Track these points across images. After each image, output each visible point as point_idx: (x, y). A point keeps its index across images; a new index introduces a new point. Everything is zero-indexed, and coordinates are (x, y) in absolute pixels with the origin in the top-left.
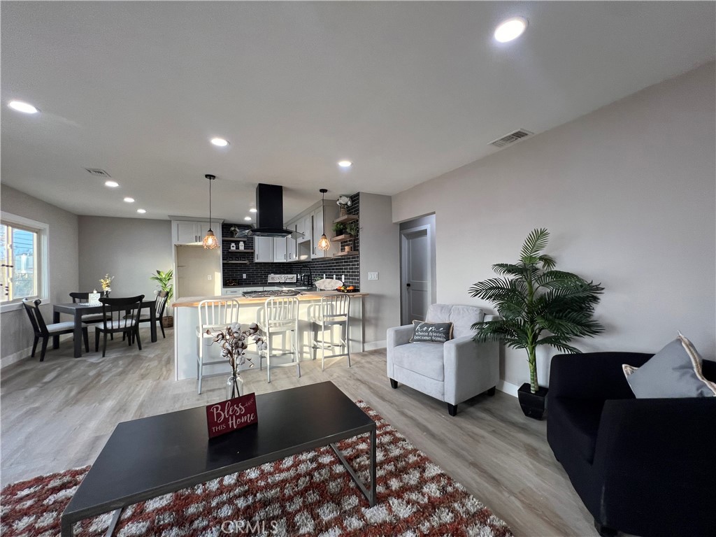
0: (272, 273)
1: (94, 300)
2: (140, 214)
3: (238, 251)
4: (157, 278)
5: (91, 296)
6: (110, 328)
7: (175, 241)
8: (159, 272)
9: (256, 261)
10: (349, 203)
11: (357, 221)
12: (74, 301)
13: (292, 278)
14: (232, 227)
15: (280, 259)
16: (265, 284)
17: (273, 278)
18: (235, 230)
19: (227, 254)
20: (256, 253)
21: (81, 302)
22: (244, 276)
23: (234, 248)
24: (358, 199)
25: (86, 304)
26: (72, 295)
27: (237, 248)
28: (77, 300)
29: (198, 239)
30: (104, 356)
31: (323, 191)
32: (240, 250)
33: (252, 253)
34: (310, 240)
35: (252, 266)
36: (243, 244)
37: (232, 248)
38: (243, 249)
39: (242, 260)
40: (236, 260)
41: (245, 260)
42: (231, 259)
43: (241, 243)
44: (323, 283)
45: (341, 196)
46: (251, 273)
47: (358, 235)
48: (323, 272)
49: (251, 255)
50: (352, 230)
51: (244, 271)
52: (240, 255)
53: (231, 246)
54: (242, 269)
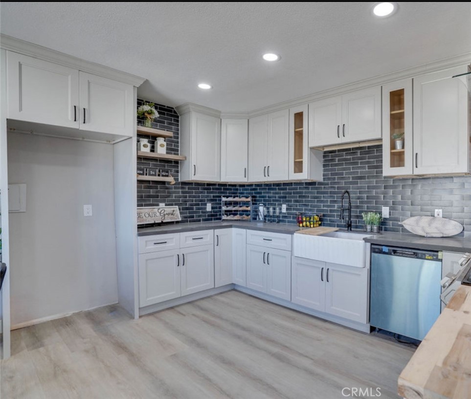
3: (153, 155)
9: (192, 177)
14: (146, 104)
20: (193, 161)
23: (148, 150)
27: (153, 150)
29: (80, 114)
32: (159, 154)
33: (177, 162)
34: (381, 140)
35: (175, 188)
36: (165, 143)
37: (143, 149)
38: (165, 153)
39: (163, 176)
40: (150, 175)
41: (167, 176)
42: (142, 172)
43: (160, 141)
44: (417, 223)
46: (173, 201)
48: (377, 203)
49: (173, 167)
51: (161, 196)
52: (155, 165)
53: (142, 143)
54: (157, 192)
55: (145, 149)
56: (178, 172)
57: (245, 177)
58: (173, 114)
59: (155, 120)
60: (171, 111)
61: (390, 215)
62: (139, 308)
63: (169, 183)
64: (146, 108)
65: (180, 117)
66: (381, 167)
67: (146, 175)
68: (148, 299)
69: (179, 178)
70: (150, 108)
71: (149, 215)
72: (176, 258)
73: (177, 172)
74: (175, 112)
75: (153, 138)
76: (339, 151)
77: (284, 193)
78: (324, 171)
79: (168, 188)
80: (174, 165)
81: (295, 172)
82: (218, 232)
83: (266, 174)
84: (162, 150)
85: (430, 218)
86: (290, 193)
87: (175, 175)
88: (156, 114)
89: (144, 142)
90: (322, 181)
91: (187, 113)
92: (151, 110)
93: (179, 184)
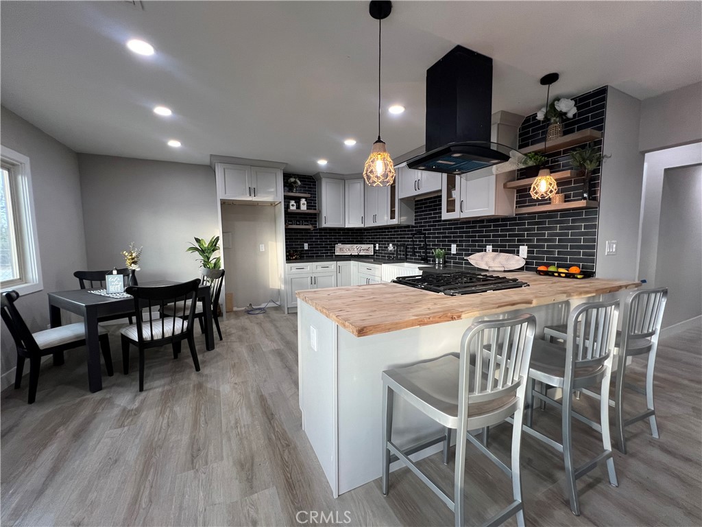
0: (340, 242)
1: (115, 287)
2: (171, 150)
3: (298, 211)
4: (196, 249)
5: (109, 278)
6: (149, 339)
7: (221, 195)
8: (198, 240)
9: (324, 225)
10: (574, 111)
11: (599, 142)
12: (83, 286)
13: (367, 249)
14: (291, 177)
15: (353, 222)
16: (333, 257)
17: (342, 249)
18: (295, 182)
19: (290, 217)
20: (324, 214)
21: (92, 288)
22: (306, 246)
23: (294, 208)
24: (604, 99)
25: (103, 293)
26: (77, 274)
27: (298, 207)
28: (86, 283)
29: (253, 191)
30: (141, 389)
31: (550, 79)
32: (302, 211)
33: (315, 214)
34: (441, 191)
35: (315, 233)
36: (306, 202)
37: (292, 208)
38: (305, 209)
39: (305, 225)
40: (297, 224)
41: (308, 225)
42: (291, 223)
43: (303, 201)
44: (482, 259)
45: (558, 99)
46: (314, 242)
47: (597, 171)
48: (449, 241)
49: (313, 218)
50: (588, 161)
51: (305, 239)
52: (301, 218)
53: (291, 204)
54: (303, 236)
55: (293, 208)
57: (362, 223)
59: (300, 187)
60: (310, 178)
61: (457, 251)
62: (288, 308)
63: (310, 229)
64: (292, 180)
65: (317, 182)
66: (441, 213)
67: (294, 225)
69: (317, 225)
71: (349, 250)
72: (309, 279)
73: (316, 221)
74: (313, 179)
75: (298, 200)
76: (425, 199)
77: (391, 235)
78: (416, 216)
79: (309, 233)
80: (313, 217)
81: (391, 219)
82: (340, 263)
83: (375, 221)
84: (304, 207)
85: (484, 253)
86: (394, 235)
87: (314, 224)
88: (299, 183)
89: (293, 202)
90: (414, 224)
91: (320, 179)
92: (295, 181)
93: (317, 230)
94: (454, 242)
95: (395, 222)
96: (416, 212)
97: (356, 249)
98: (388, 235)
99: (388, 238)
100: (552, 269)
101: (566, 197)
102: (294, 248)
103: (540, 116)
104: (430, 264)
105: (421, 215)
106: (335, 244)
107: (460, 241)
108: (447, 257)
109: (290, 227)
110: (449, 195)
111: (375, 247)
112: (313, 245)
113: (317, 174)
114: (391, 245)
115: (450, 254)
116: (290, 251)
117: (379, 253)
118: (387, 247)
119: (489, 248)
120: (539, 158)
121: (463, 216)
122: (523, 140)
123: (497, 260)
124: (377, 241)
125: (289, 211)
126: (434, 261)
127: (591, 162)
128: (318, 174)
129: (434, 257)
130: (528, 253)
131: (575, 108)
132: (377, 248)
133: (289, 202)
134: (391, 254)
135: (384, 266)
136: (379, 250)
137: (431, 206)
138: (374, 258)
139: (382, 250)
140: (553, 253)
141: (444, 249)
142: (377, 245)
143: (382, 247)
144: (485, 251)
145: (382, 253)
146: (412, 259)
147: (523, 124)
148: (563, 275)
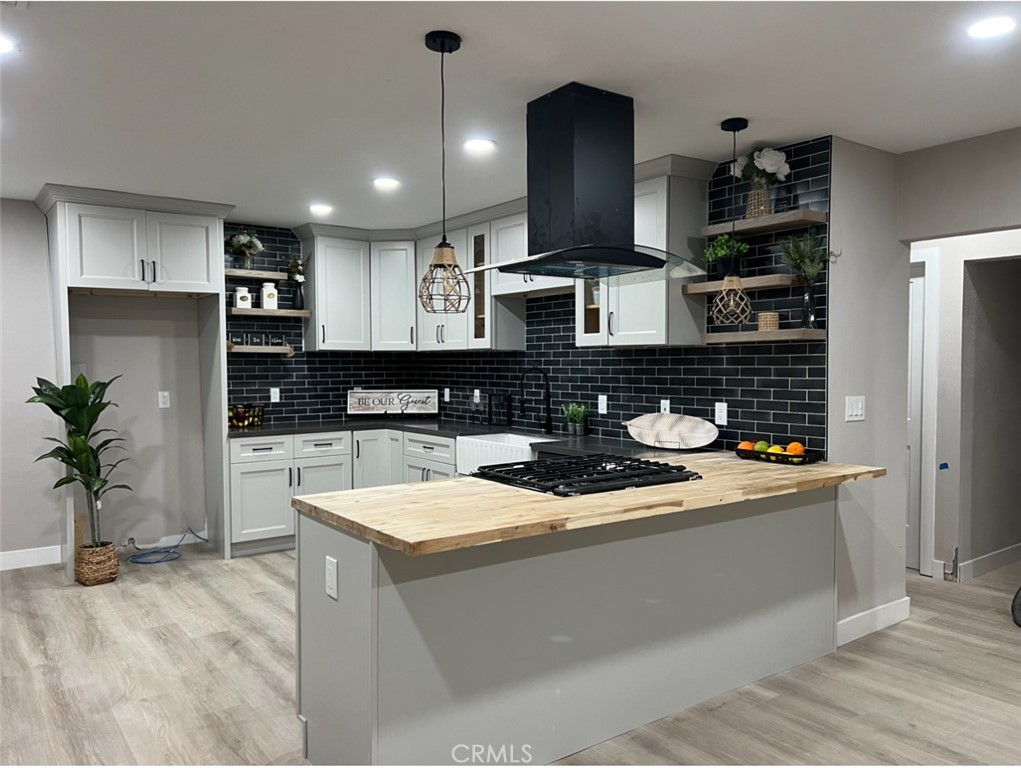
0: (358, 383)
3: (256, 312)
9: (321, 346)
10: (785, 170)
11: (823, 229)
13: (424, 400)
14: (240, 231)
15: (389, 340)
17: (358, 401)
18: (250, 245)
19: (238, 325)
20: (321, 319)
22: (275, 395)
23: (247, 304)
24: (827, 158)
27: (257, 303)
29: (149, 270)
31: (735, 125)
32: (266, 311)
33: (298, 320)
35: (297, 363)
36: (275, 292)
37: (242, 305)
38: (275, 307)
39: (273, 344)
40: (253, 343)
41: (280, 344)
42: (239, 340)
43: (269, 289)
44: (652, 426)
45: (759, 147)
46: (294, 384)
47: (822, 277)
48: (593, 388)
49: (293, 328)
50: (807, 260)
51: (273, 377)
52: (262, 327)
53: (239, 295)
54: (266, 370)
55: (244, 303)
56: (301, 336)
57: (412, 342)
58: (290, 239)
59: (262, 254)
60: (286, 235)
61: (608, 409)
62: (232, 544)
63: (285, 355)
64: (244, 239)
65: (301, 244)
67: (247, 344)
68: (244, 532)
69: (303, 345)
70: (249, 238)
71: (380, 402)
72: (287, 474)
74: (293, 236)
75: (256, 286)
76: (546, 298)
77: (477, 370)
78: (528, 332)
79: (283, 363)
80: (293, 325)
81: (476, 337)
82: (359, 435)
83: (441, 340)
84: (271, 302)
85: (656, 414)
86: (484, 370)
87: (295, 342)
88: (259, 245)
89: (243, 291)
90: (525, 349)
91: (310, 240)
92: (251, 242)
93: (303, 355)
94: (604, 390)
95: (484, 344)
96: (528, 324)
97: (396, 401)
98: (471, 370)
99: (471, 376)
100: (759, 446)
101: (782, 317)
102: (247, 398)
103: (736, 171)
104: (556, 436)
105: (540, 331)
106: (346, 389)
107: (615, 389)
108: (590, 421)
109: (237, 349)
110: (589, 298)
111: (441, 395)
112: (292, 391)
113: (302, 226)
114: (477, 392)
115: (597, 414)
116: (235, 406)
117: (451, 409)
118: (467, 397)
119: (665, 404)
120: (737, 245)
121: (615, 341)
122: (715, 205)
123: (677, 429)
124: (446, 382)
125: (234, 311)
126: (565, 428)
127: (812, 261)
128: (307, 226)
129: (564, 420)
130: (728, 417)
131: (788, 166)
132: (447, 398)
133: (235, 291)
134: (477, 411)
135: (463, 441)
136: (451, 403)
137: (558, 314)
138: (439, 422)
139: (458, 403)
140: (765, 416)
141: (586, 404)
142: (447, 391)
143: (458, 396)
144: (659, 411)
145: (457, 410)
146: (522, 424)
147: (714, 176)
148: (773, 458)
